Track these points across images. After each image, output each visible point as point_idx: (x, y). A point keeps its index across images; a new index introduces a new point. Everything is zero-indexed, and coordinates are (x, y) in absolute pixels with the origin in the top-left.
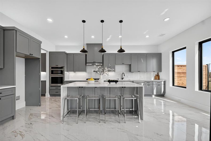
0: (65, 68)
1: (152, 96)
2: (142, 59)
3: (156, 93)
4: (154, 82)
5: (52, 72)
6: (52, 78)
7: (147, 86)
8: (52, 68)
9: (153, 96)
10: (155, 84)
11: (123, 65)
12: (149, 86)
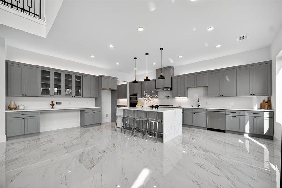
0: (139, 95)
1: (243, 135)
2: (227, 77)
3: (250, 131)
4: (246, 113)
5: (131, 99)
6: (131, 103)
7: (231, 118)
8: (131, 95)
9: (246, 136)
10: (247, 115)
11: (196, 87)
12: (235, 118)
